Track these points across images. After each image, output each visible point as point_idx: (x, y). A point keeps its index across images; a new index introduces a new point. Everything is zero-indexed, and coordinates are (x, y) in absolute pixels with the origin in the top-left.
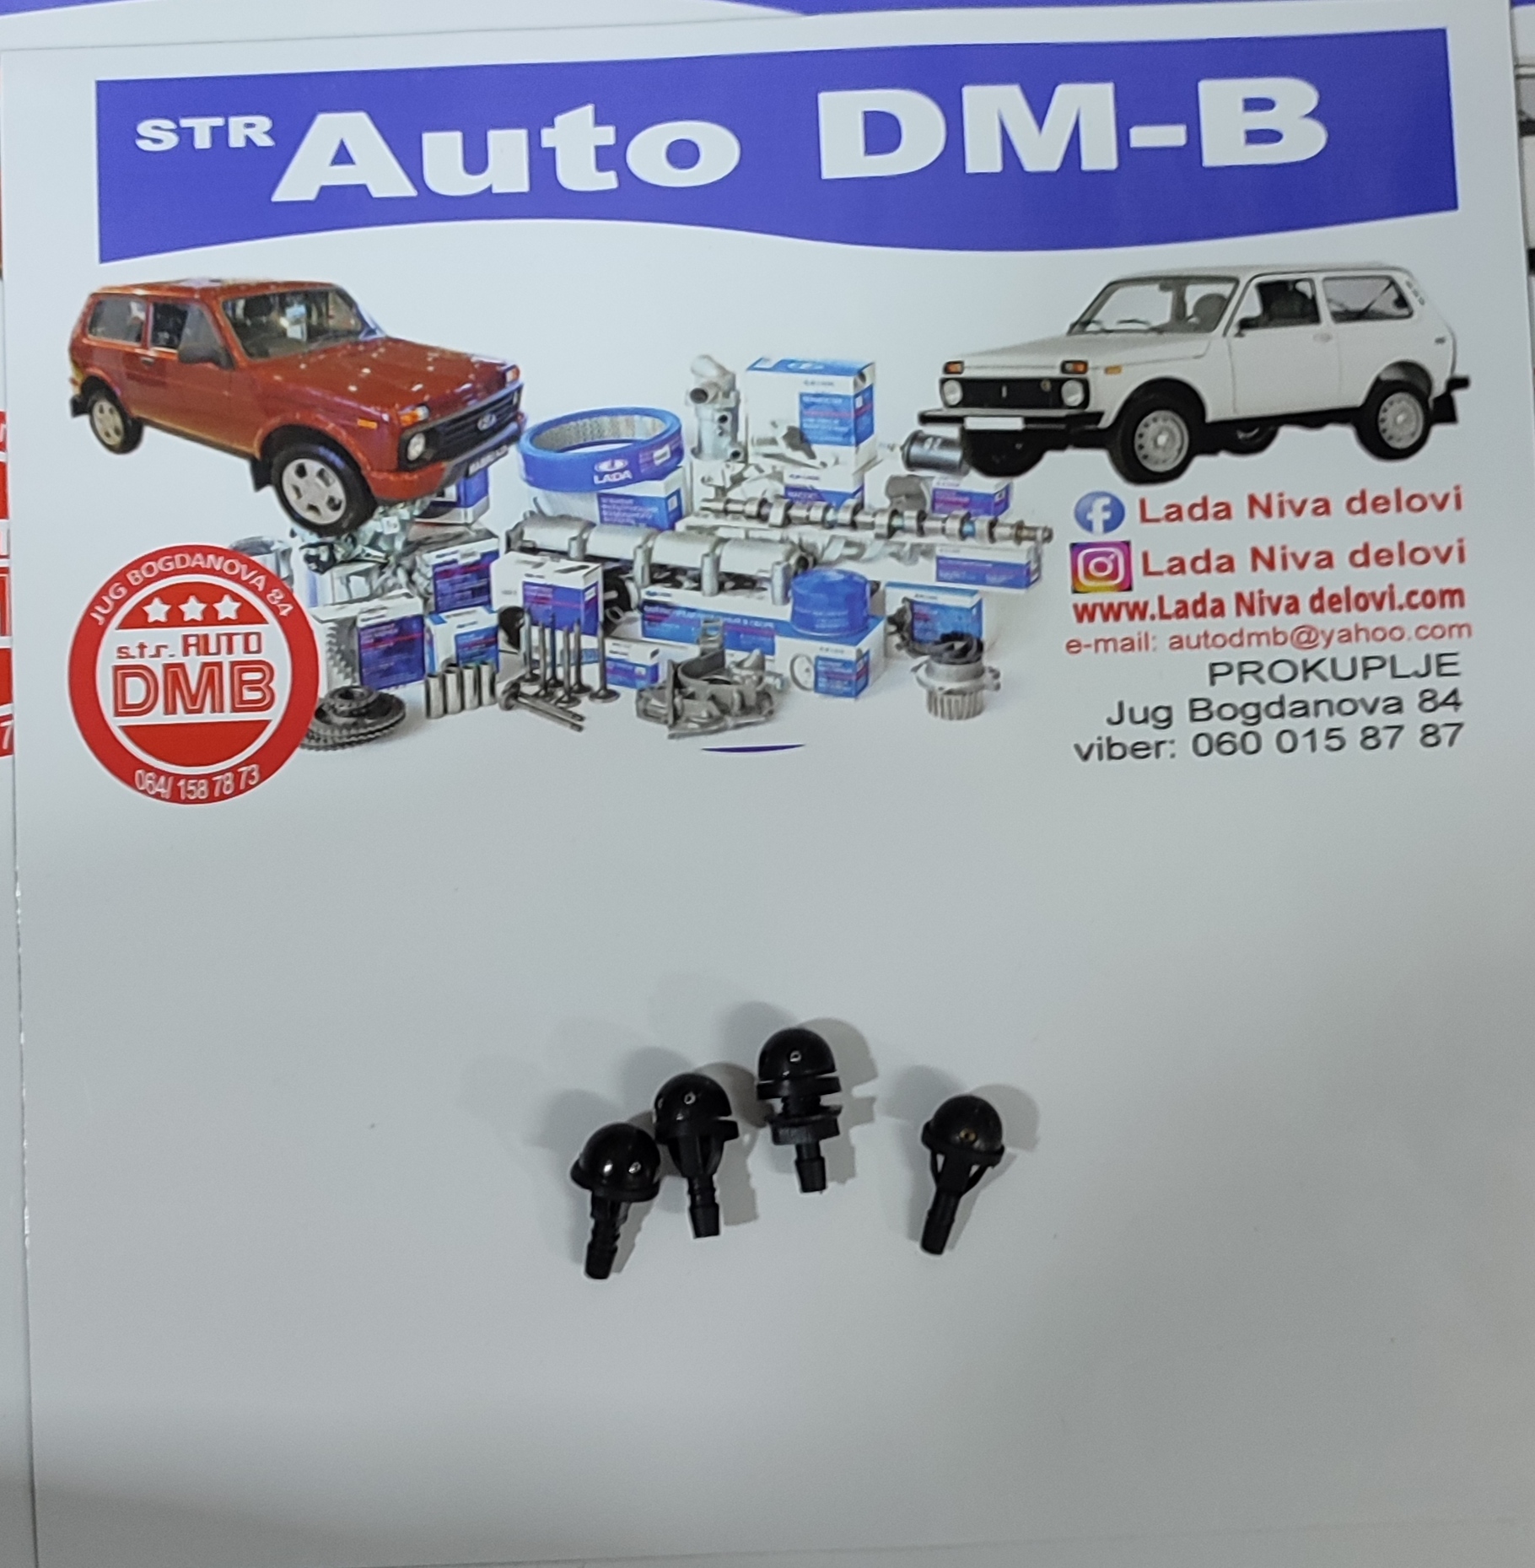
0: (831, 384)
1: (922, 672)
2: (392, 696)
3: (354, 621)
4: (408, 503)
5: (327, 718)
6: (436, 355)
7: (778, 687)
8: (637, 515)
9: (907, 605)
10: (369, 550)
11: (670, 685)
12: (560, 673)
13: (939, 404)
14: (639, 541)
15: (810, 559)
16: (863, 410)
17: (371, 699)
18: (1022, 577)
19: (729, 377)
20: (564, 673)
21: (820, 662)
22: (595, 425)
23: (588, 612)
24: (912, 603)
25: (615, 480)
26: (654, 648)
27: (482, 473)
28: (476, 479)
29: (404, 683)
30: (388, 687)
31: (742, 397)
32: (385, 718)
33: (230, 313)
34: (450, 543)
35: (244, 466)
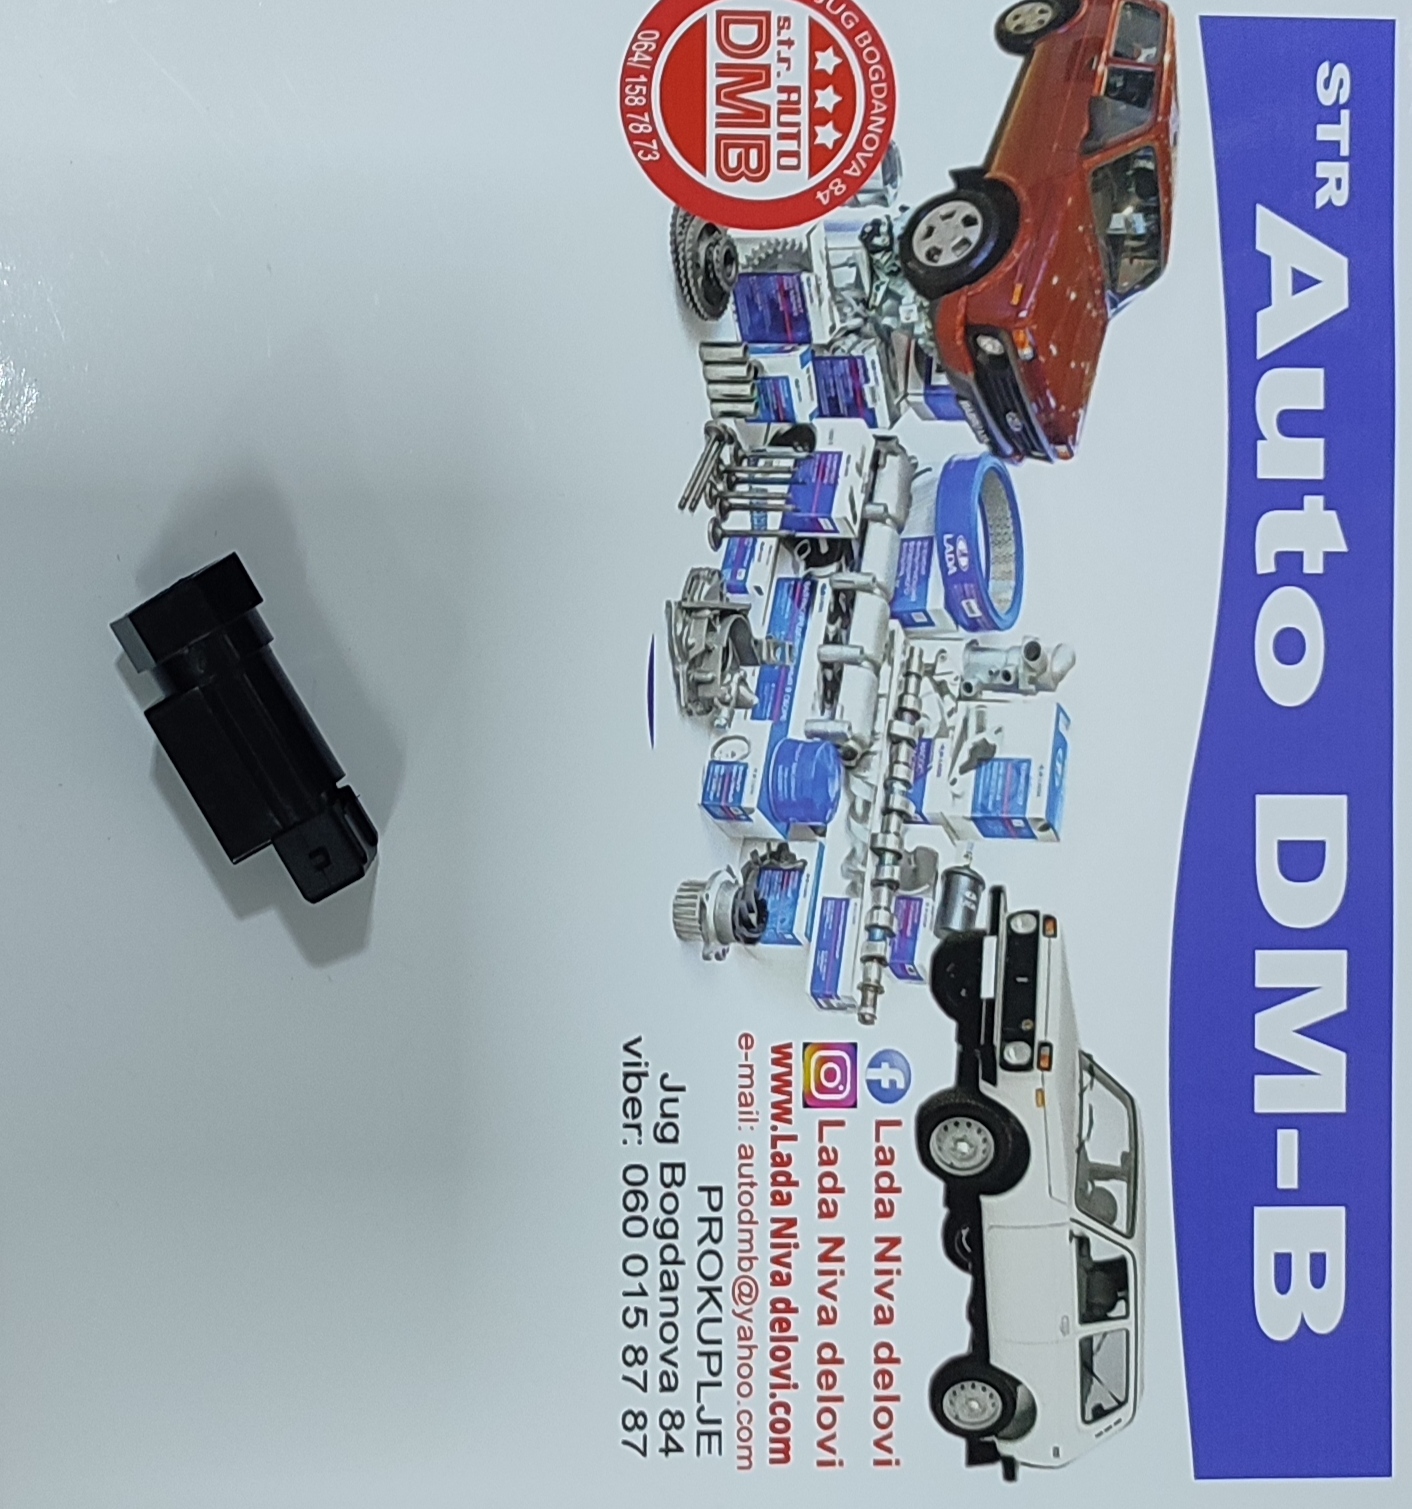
0: (1039, 795)
1: (728, 877)
2: (725, 308)
3: (809, 270)
4: (932, 334)
5: (705, 235)
6: (1087, 372)
7: (717, 722)
8: (908, 578)
9: (801, 864)
10: (883, 289)
11: (725, 605)
12: (742, 488)
13: (1011, 910)
14: (880, 579)
15: (853, 763)
16: (1010, 828)
17: (722, 283)
18: (824, 989)
19: (1052, 685)
20: (742, 493)
21: (742, 768)
22: (1006, 538)
23: (806, 520)
24: (801, 871)
25: (947, 556)
26: (765, 591)
27: (960, 413)
28: (953, 406)
29: (739, 320)
30: (735, 303)
31: (1029, 697)
32: (703, 299)
33: (1141, 153)
34: (887, 376)
35: (977, 161)
